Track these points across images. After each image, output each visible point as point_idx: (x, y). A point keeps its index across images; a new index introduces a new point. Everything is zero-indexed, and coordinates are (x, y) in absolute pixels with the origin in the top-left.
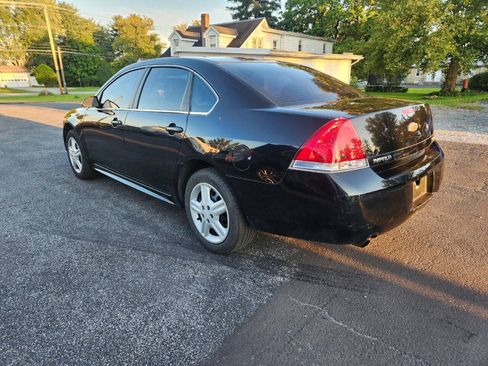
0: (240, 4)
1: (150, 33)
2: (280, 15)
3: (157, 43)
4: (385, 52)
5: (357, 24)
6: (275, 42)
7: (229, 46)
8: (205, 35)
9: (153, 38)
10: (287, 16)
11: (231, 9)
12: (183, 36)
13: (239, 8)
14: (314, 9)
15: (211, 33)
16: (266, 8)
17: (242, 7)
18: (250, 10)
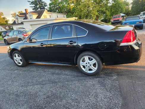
0: (34, 5)
1: (2, 17)
2: (48, 8)
3: (6, 20)
4: (81, 16)
5: (70, 9)
6: (50, 16)
7: (37, 18)
8: (28, 16)
9: (4, 18)
10: (50, 8)
11: (32, 7)
12: (20, 17)
13: (34, 7)
14: (57, 6)
15: (30, 15)
16: (43, 6)
17: (35, 6)
18: (38, 7)
